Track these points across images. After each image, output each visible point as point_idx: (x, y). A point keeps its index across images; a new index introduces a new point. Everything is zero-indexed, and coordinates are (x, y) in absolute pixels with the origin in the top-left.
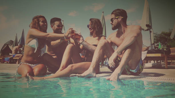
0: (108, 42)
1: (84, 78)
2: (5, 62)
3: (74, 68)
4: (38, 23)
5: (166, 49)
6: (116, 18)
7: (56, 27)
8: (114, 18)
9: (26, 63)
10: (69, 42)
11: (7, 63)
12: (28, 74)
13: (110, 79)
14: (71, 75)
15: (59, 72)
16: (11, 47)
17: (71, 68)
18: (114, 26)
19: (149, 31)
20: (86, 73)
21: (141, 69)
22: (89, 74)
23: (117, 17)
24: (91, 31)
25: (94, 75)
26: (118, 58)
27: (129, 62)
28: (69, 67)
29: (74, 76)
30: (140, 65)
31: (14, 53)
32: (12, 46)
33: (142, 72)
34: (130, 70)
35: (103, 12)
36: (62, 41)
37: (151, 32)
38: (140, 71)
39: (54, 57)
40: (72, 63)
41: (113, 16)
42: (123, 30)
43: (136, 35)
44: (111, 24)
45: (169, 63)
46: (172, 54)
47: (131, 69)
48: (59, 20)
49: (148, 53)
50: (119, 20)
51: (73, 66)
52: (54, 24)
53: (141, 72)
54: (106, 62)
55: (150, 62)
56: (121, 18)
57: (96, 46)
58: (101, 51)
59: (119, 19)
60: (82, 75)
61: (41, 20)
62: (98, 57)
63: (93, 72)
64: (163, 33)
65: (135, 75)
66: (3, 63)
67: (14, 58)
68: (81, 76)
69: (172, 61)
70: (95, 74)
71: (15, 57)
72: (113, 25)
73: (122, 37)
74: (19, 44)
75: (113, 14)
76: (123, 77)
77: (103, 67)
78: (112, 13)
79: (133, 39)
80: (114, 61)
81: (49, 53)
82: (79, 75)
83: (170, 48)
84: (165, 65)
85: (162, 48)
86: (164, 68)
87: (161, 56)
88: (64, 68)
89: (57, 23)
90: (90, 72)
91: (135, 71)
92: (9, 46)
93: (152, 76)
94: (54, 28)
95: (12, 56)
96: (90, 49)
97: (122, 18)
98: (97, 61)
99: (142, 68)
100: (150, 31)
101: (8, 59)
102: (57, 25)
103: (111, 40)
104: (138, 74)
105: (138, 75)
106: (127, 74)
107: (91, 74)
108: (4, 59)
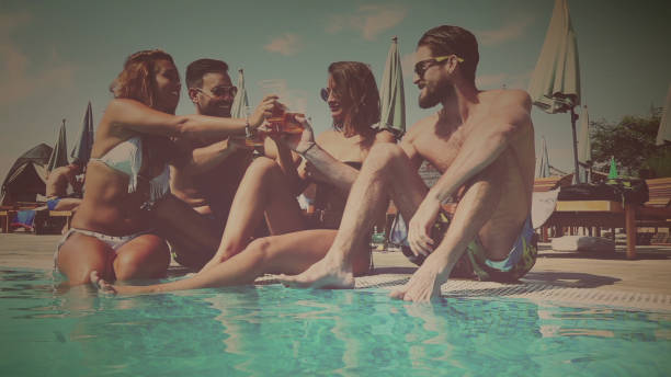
0: (403, 154)
1: (310, 290)
2: (19, 230)
3: (271, 251)
4: (151, 78)
5: (633, 183)
6: (434, 63)
7: (207, 93)
8: (428, 61)
9: (90, 233)
10: (256, 152)
11: (27, 231)
12: (95, 272)
13: (404, 294)
14: (260, 279)
15: (214, 268)
16: (41, 171)
17: (259, 253)
18: (428, 92)
19: (569, 111)
20: (314, 272)
21: (528, 260)
22: (328, 276)
23: (439, 59)
24: (335, 113)
25: (348, 277)
26: (442, 215)
27: (483, 231)
28: (255, 246)
29: (272, 282)
30: (524, 242)
31: (54, 195)
32: (47, 166)
33: (531, 271)
34: (487, 263)
35: (396, 39)
36: (233, 146)
37: (575, 117)
38: (524, 264)
39: (200, 210)
40: (267, 234)
41: (425, 54)
42: (461, 108)
43: (505, 127)
44: (417, 82)
45: (647, 239)
46: (652, 202)
47: (487, 258)
48: (220, 67)
49: (561, 198)
50: (449, 69)
51: (268, 244)
52: (201, 85)
53: (527, 271)
54: (396, 230)
55: (572, 234)
56: (455, 62)
57: (357, 165)
58: (376, 188)
59: (447, 67)
60: (301, 278)
61: (163, 70)
62: (362, 212)
63: (345, 268)
64: (627, 123)
65: (502, 282)
66: (11, 231)
67: (52, 213)
68: (295, 282)
69: (660, 230)
70: (350, 275)
71: (56, 207)
72: (425, 89)
73: (456, 135)
74: (71, 160)
75: (427, 43)
76: (459, 289)
77: (390, 249)
78: (422, 43)
79: (495, 143)
80: (427, 233)
81: (179, 195)
82: (290, 278)
83: (648, 182)
84: (624, 244)
85: (618, 180)
86: (621, 256)
87: (611, 207)
88: (233, 250)
89: (212, 79)
90: (329, 268)
91: (506, 266)
92: (35, 165)
93: (567, 286)
94: (202, 98)
95: (46, 207)
96: (337, 177)
97: (458, 63)
98: (357, 224)
99: (531, 253)
100: (572, 113)
101: (31, 215)
102: (213, 86)
103: (415, 147)
104: (516, 276)
105: (515, 281)
106: (474, 278)
107: (336, 275)
108: (13, 217)
